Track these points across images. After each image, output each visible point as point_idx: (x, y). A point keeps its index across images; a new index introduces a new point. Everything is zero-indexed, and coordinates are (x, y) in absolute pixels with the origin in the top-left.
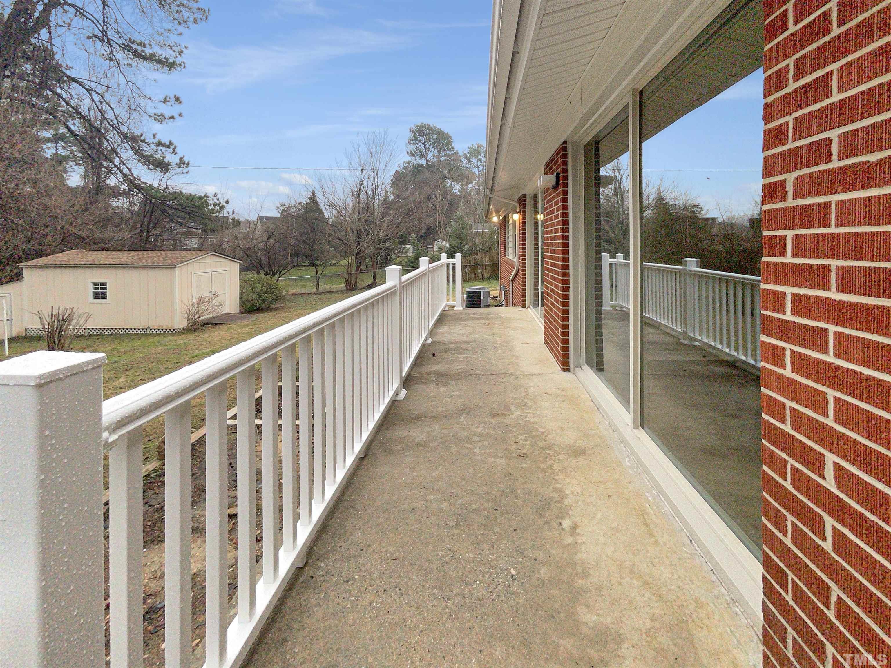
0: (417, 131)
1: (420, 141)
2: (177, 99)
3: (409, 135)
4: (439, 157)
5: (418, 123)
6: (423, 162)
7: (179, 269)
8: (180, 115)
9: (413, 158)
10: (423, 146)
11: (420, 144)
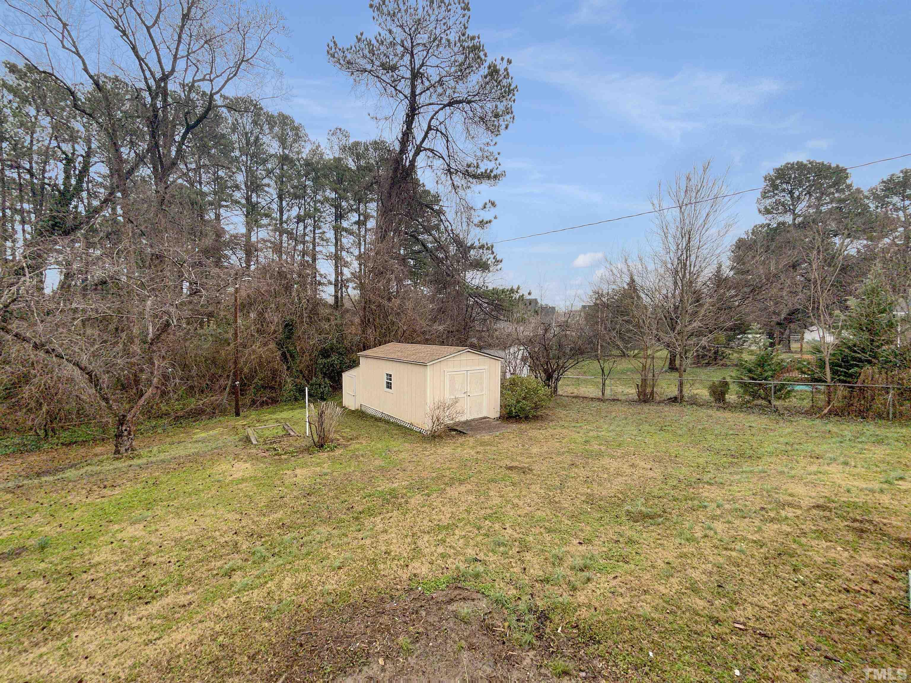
0: (777, 178)
1: (784, 190)
2: (493, 204)
3: (762, 185)
4: (817, 207)
5: (780, 163)
6: (788, 218)
7: (432, 366)
8: (495, 218)
9: (770, 216)
10: (788, 198)
11: (783, 194)
